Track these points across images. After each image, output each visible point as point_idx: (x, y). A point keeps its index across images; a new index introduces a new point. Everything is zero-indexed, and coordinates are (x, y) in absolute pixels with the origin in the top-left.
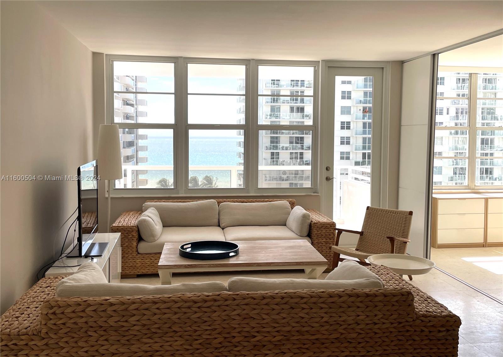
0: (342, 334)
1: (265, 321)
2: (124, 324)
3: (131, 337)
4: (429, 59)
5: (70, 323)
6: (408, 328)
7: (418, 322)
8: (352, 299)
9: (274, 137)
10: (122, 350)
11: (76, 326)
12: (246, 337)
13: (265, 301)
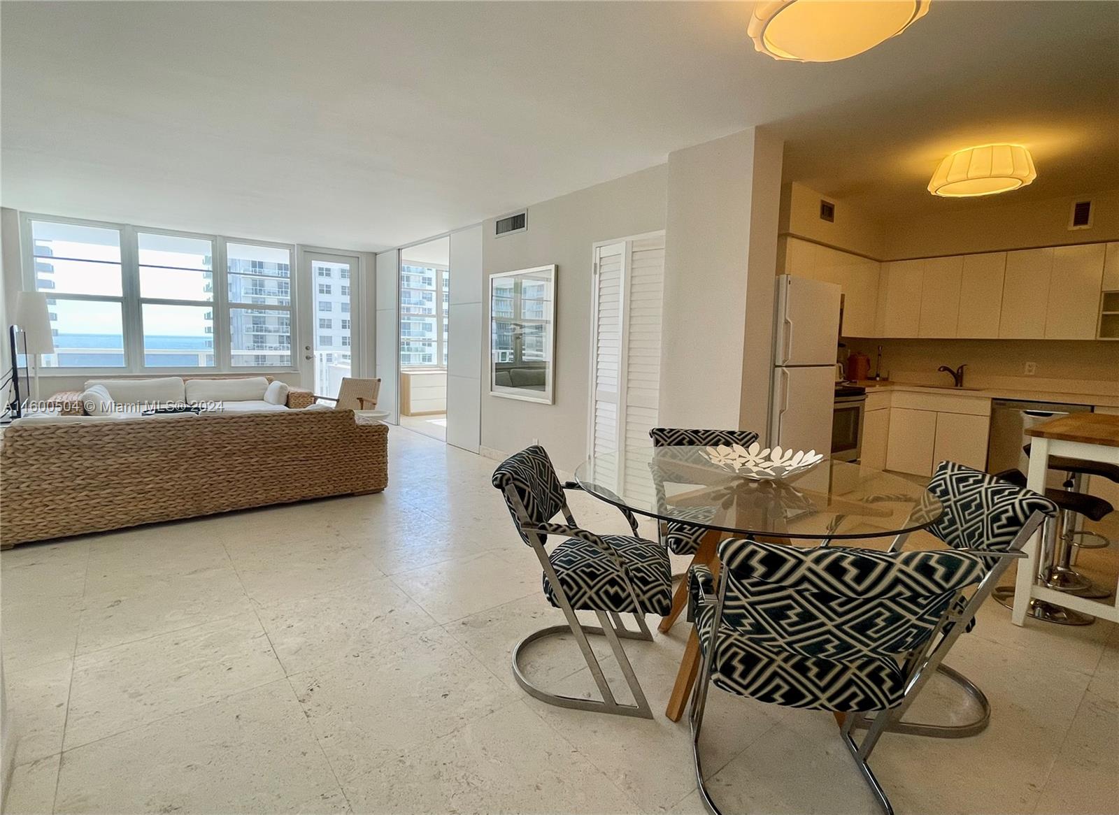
0: (300, 441)
1: (235, 435)
2: (98, 442)
3: (106, 453)
4: (396, 252)
5: (38, 444)
6: (351, 434)
7: (358, 430)
8: (307, 416)
9: (258, 335)
10: (96, 464)
11: (46, 446)
12: (217, 448)
13: (234, 420)
